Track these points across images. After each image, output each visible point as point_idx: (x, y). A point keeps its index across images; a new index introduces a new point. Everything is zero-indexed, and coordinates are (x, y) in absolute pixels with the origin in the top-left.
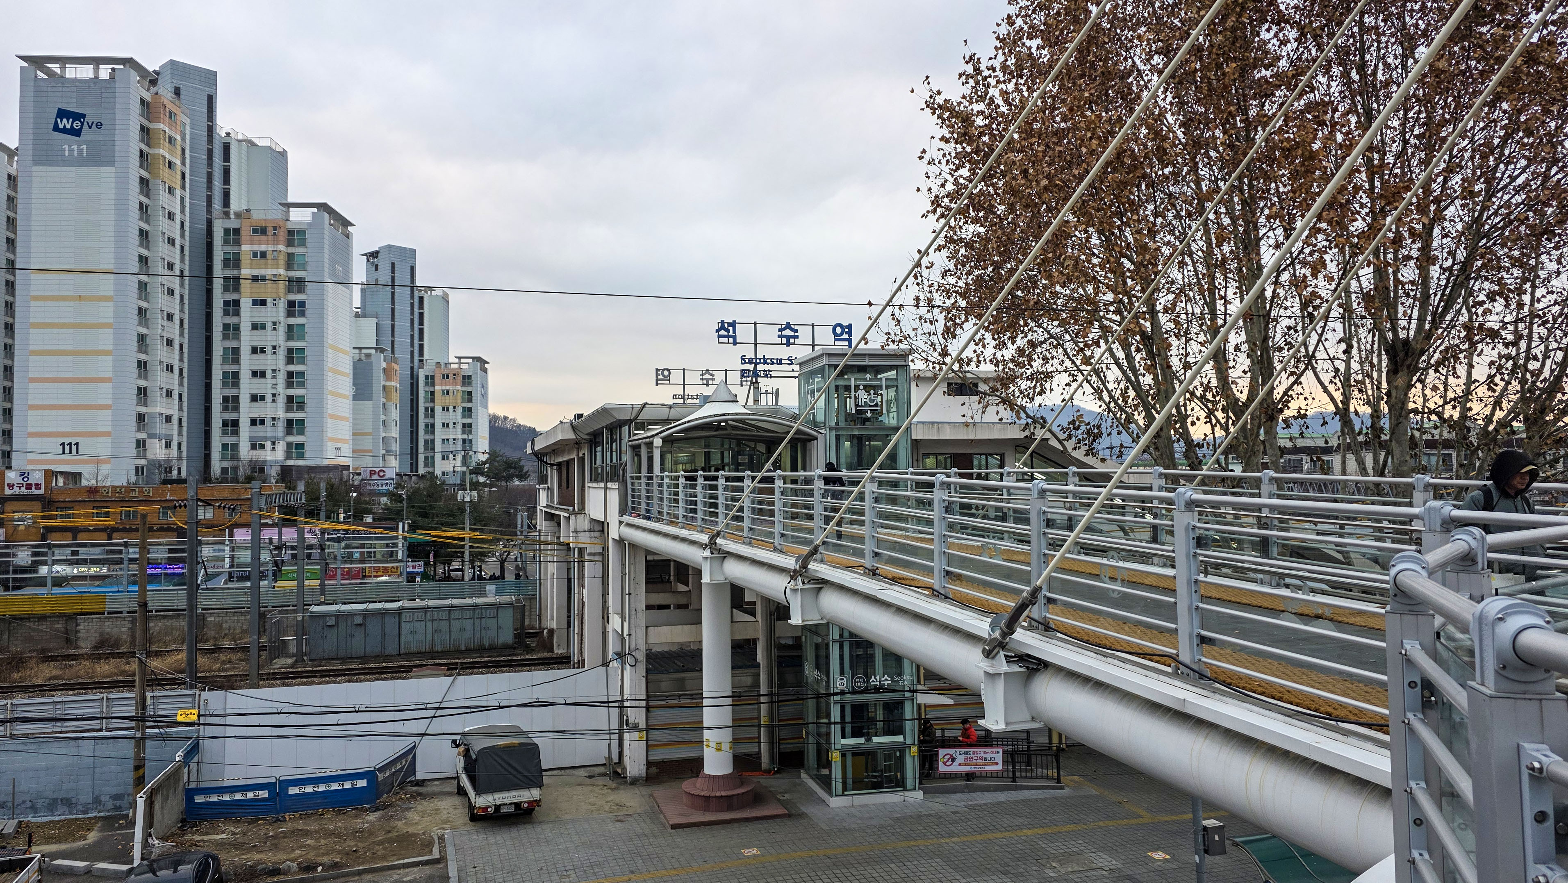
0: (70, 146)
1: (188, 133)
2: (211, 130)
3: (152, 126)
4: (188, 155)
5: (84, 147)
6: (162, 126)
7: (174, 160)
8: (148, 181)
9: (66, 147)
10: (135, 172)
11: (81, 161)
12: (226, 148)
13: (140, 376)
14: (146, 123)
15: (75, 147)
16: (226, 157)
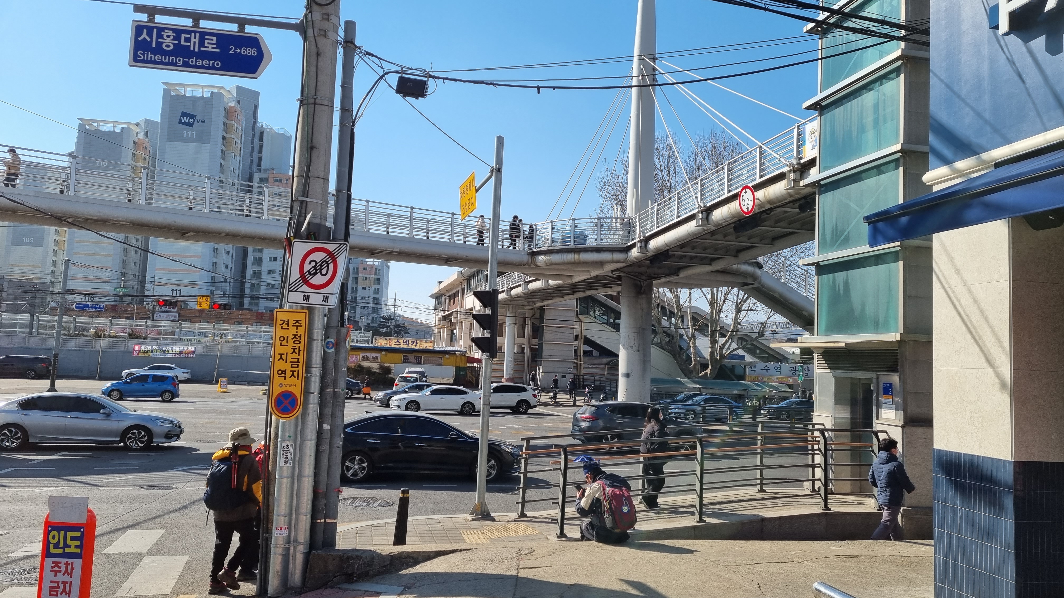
0: (187, 132)
1: (244, 125)
2: (255, 123)
3: (229, 122)
4: (243, 138)
5: (195, 132)
6: (233, 122)
7: (237, 141)
8: (225, 151)
9: (185, 132)
10: (220, 146)
11: (192, 140)
12: (262, 134)
13: (214, 257)
14: (226, 121)
15: (190, 132)
16: (261, 139)
